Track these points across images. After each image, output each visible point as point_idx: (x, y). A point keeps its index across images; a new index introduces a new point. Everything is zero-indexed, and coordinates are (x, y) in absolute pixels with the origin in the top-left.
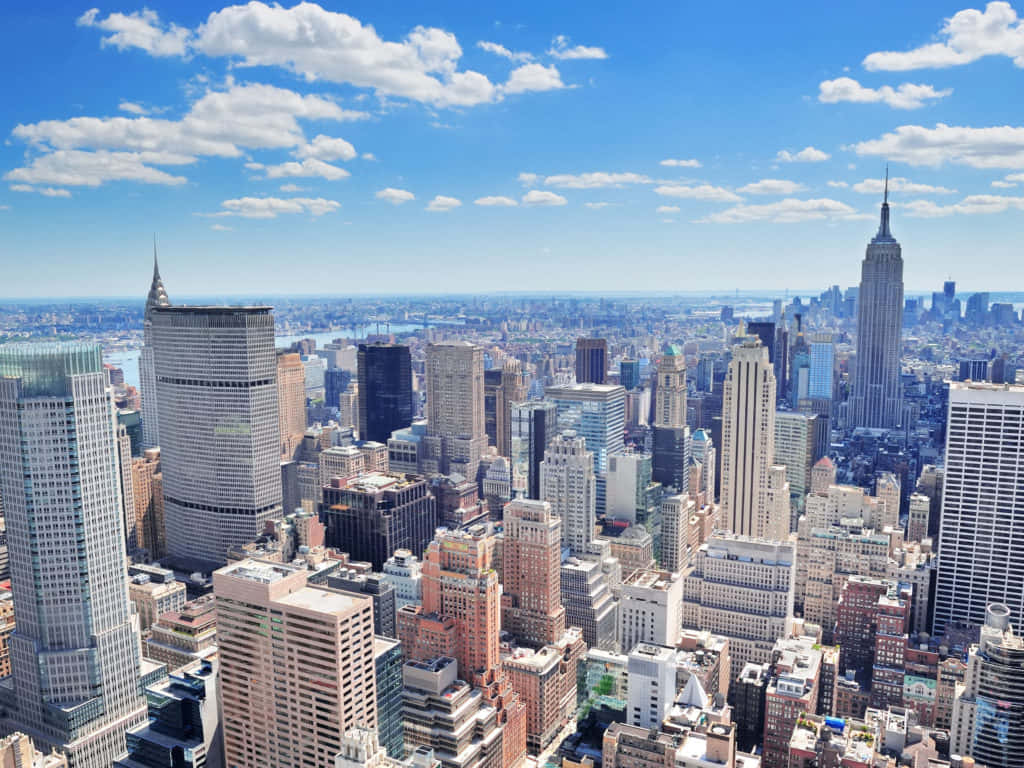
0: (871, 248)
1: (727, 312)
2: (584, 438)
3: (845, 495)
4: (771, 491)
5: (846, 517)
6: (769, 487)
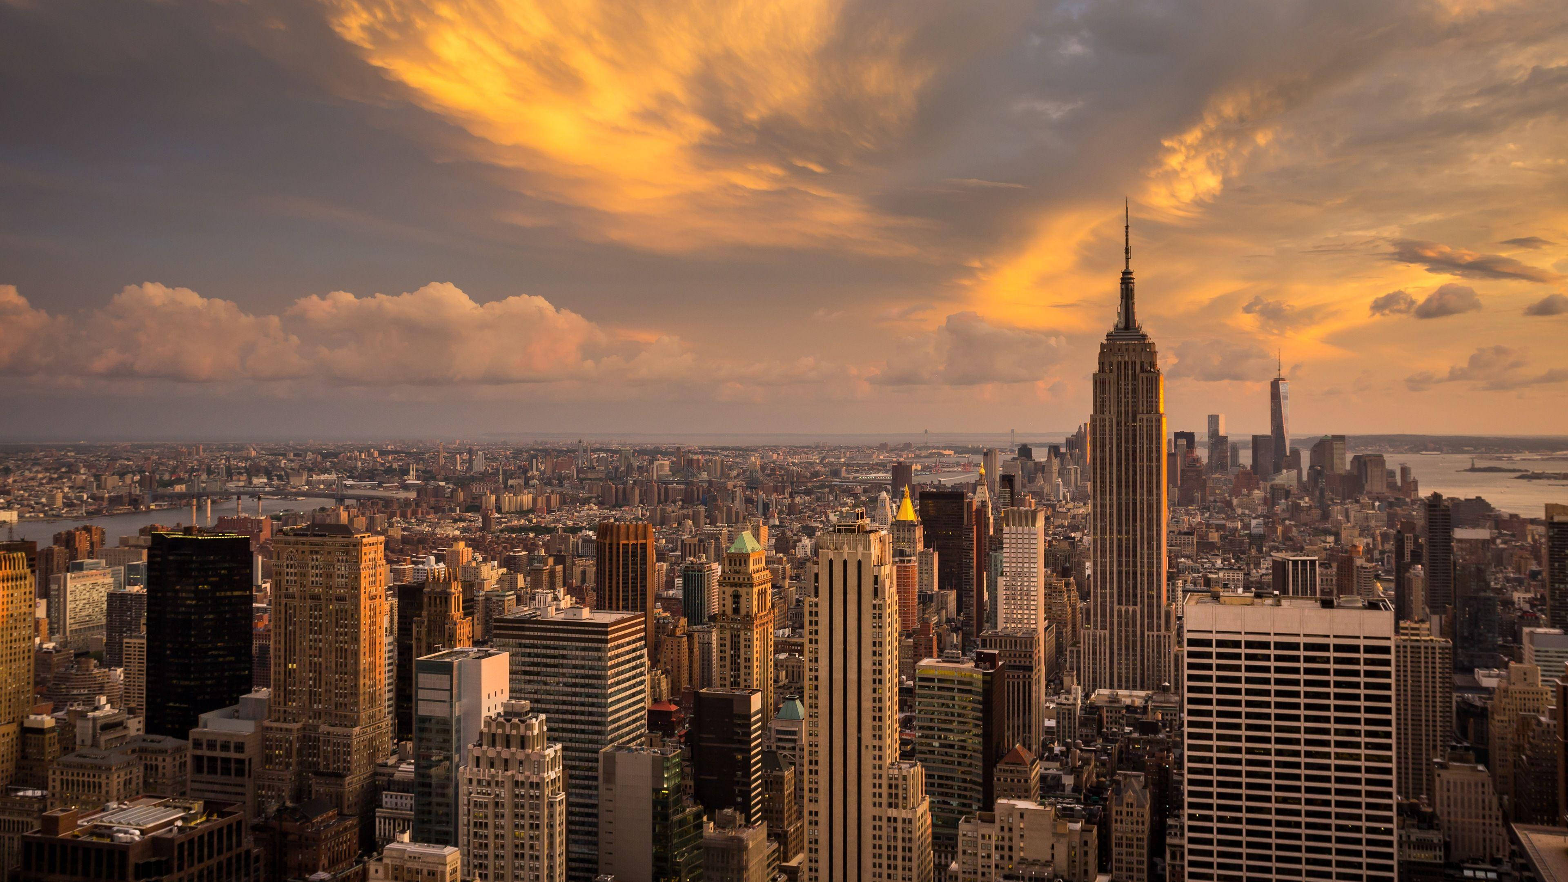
0: (1106, 351)
1: (901, 473)
2: (543, 717)
3: (1022, 816)
4: (892, 813)
5: (1023, 861)
6: (890, 805)
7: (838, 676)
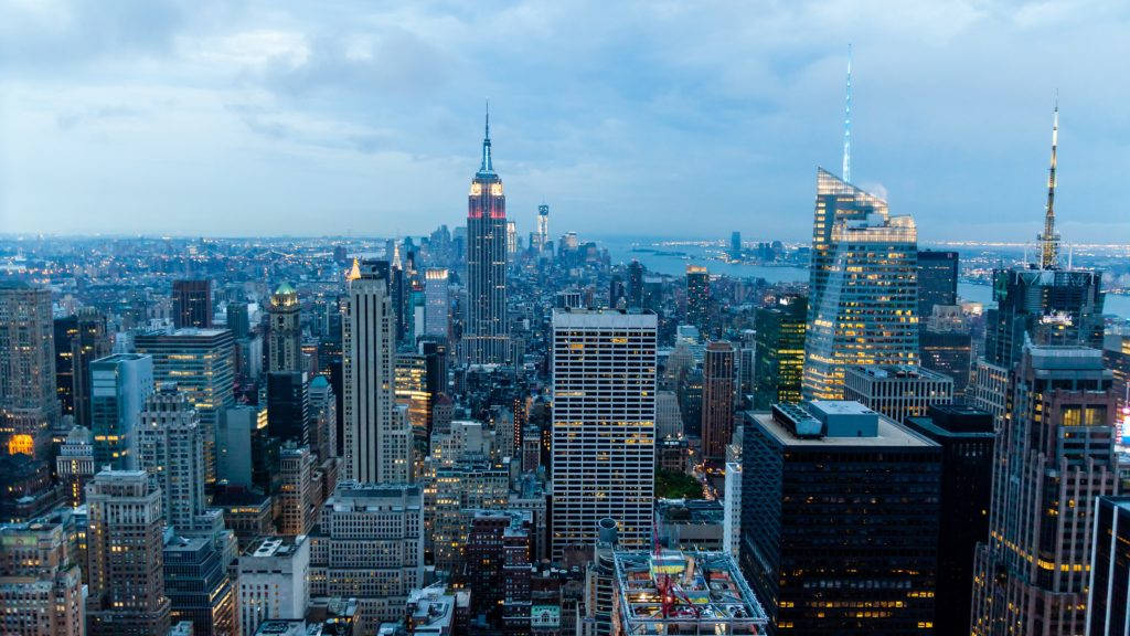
1: (340, 253)
3: (465, 429)
4: (395, 432)
5: (467, 453)
6: (393, 429)
7: (363, 359)
